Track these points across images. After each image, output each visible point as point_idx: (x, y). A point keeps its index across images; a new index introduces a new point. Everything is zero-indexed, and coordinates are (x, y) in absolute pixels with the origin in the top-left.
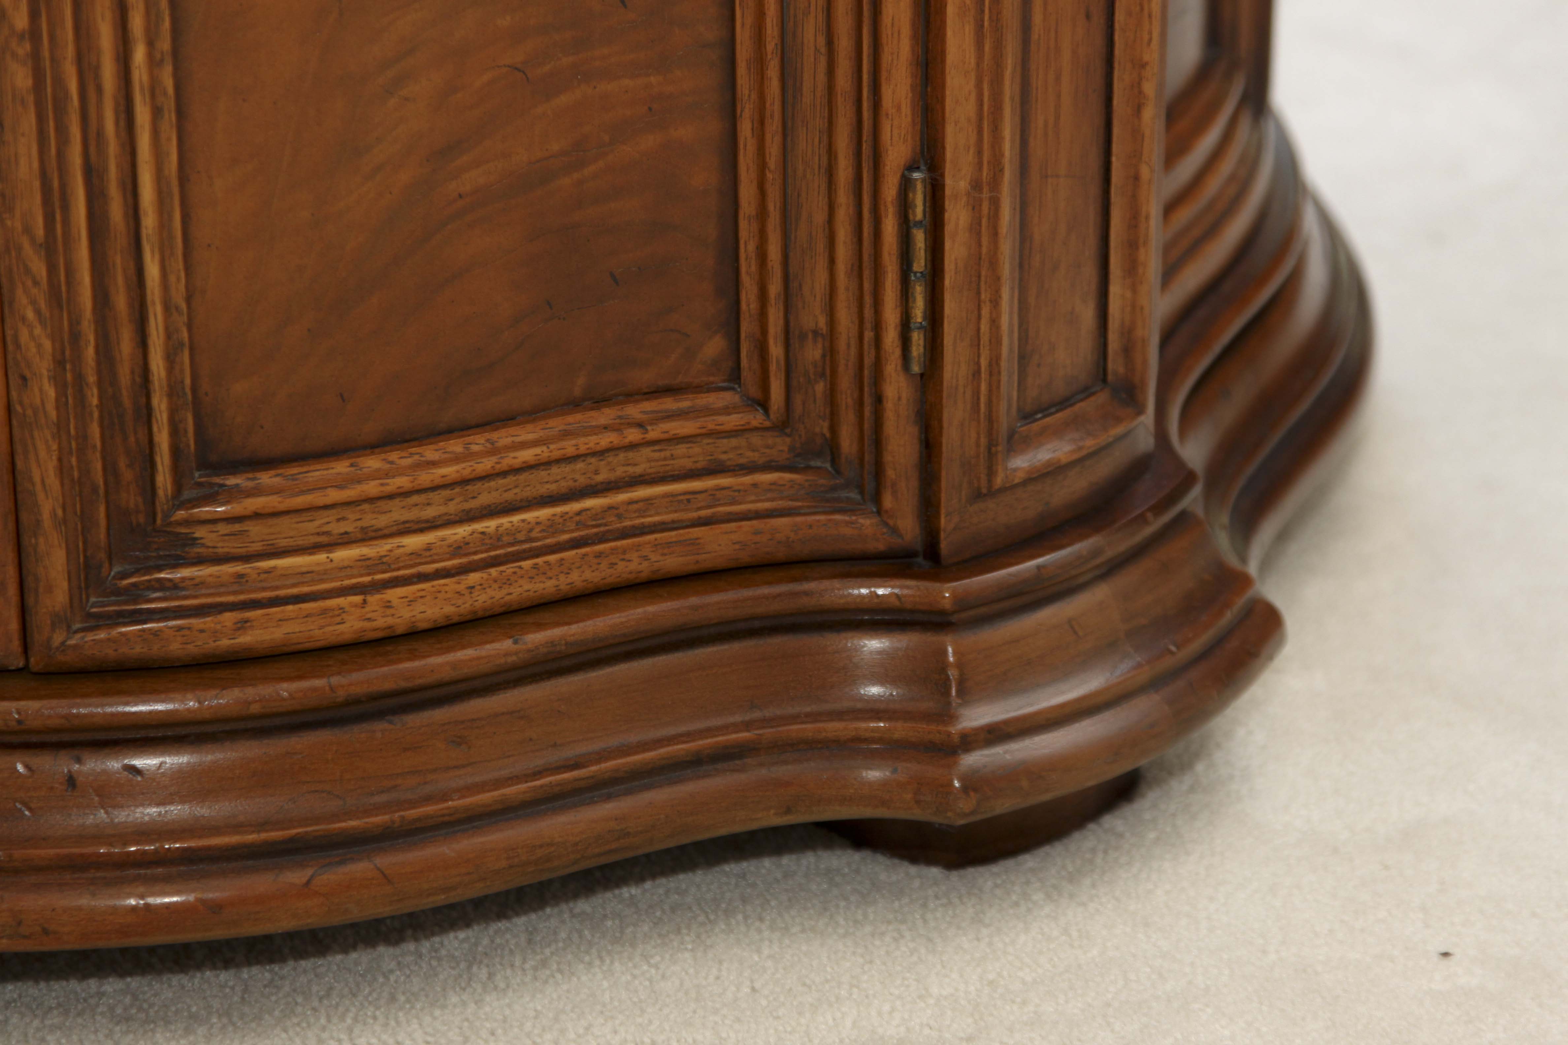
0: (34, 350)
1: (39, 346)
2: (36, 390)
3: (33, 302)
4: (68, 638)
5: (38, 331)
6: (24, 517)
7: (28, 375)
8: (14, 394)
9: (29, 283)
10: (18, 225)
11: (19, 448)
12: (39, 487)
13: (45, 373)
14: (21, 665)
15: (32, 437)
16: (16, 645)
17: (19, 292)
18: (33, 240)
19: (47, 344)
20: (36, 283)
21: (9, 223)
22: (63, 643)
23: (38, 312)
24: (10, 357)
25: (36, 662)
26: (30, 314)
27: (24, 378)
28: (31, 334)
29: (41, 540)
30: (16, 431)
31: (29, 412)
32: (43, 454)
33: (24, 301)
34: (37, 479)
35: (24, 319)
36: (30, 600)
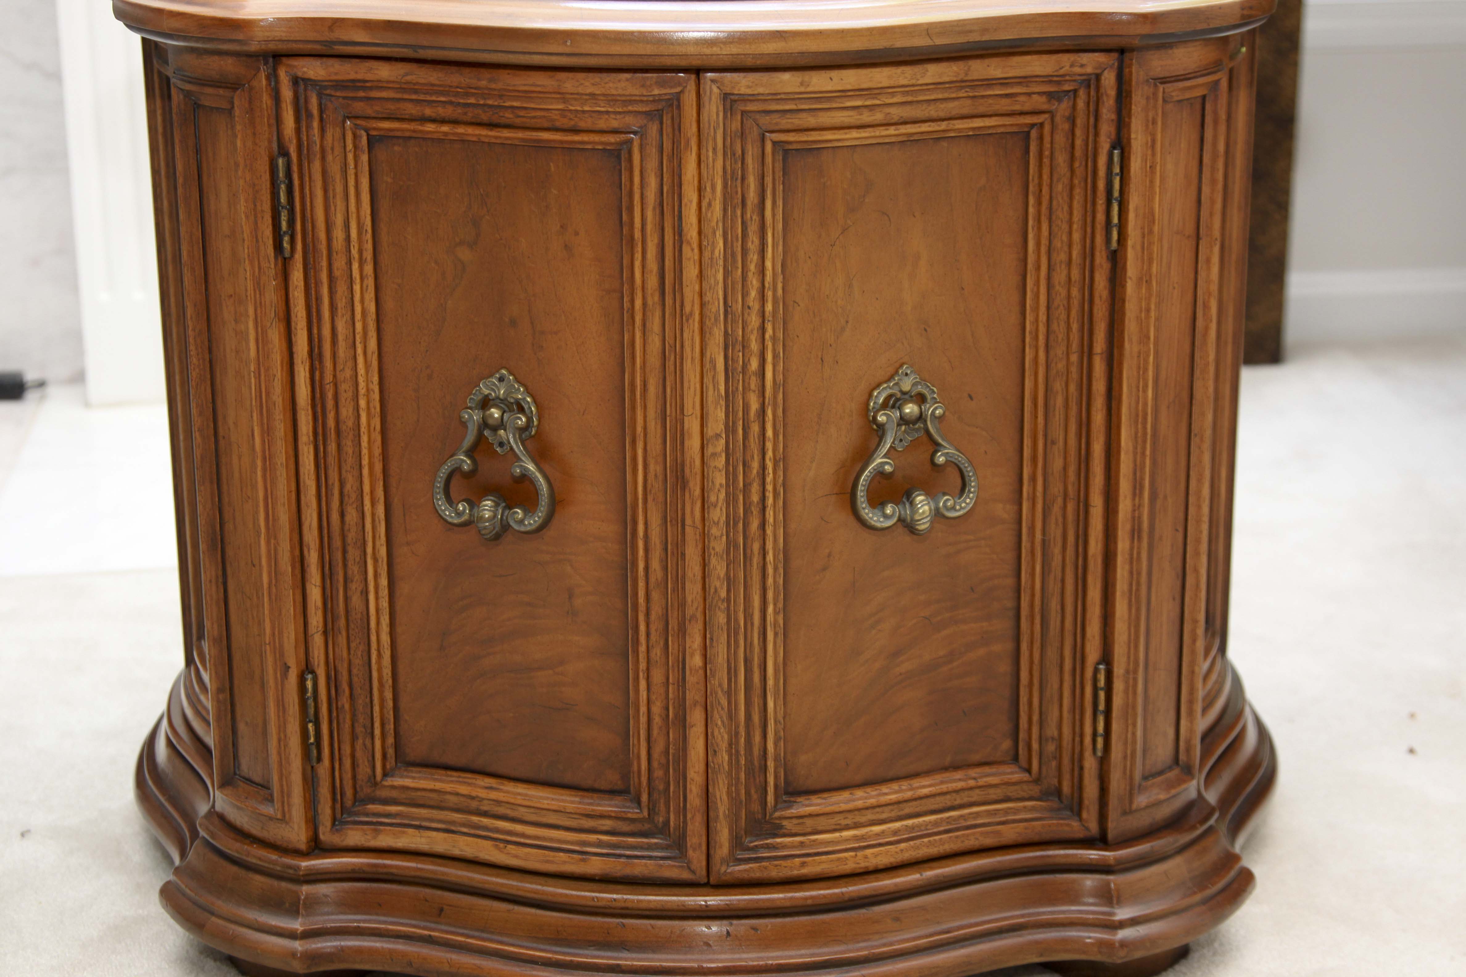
0: (720, 738)
1: (722, 737)
2: (720, 756)
3: (721, 717)
4: (727, 869)
5: (722, 730)
6: (711, 814)
7: (717, 749)
8: (710, 758)
9: (720, 709)
10: (717, 683)
11: (710, 782)
12: (719, 800)
13: (724, 749)
14: (706, 881)
15: (717, 778)
16: (704, 872)
17: (715, 712)
18: (722, 690)
19: (726, 736)
20: (723, 709)
21: (713, 682)
22: (725, 871)
23: (723, 722)
24: (709, 742)
25: (712, 880)
26: (719, 723)
27: (715, 751)
28: (719, 731)
29: (718, 824)
30: (710, 775)
31: (717, 766)
32: (721, 785)
33: (718, 717)
34: (718, 797)
35: (717, 725)
36: (712, 852)
